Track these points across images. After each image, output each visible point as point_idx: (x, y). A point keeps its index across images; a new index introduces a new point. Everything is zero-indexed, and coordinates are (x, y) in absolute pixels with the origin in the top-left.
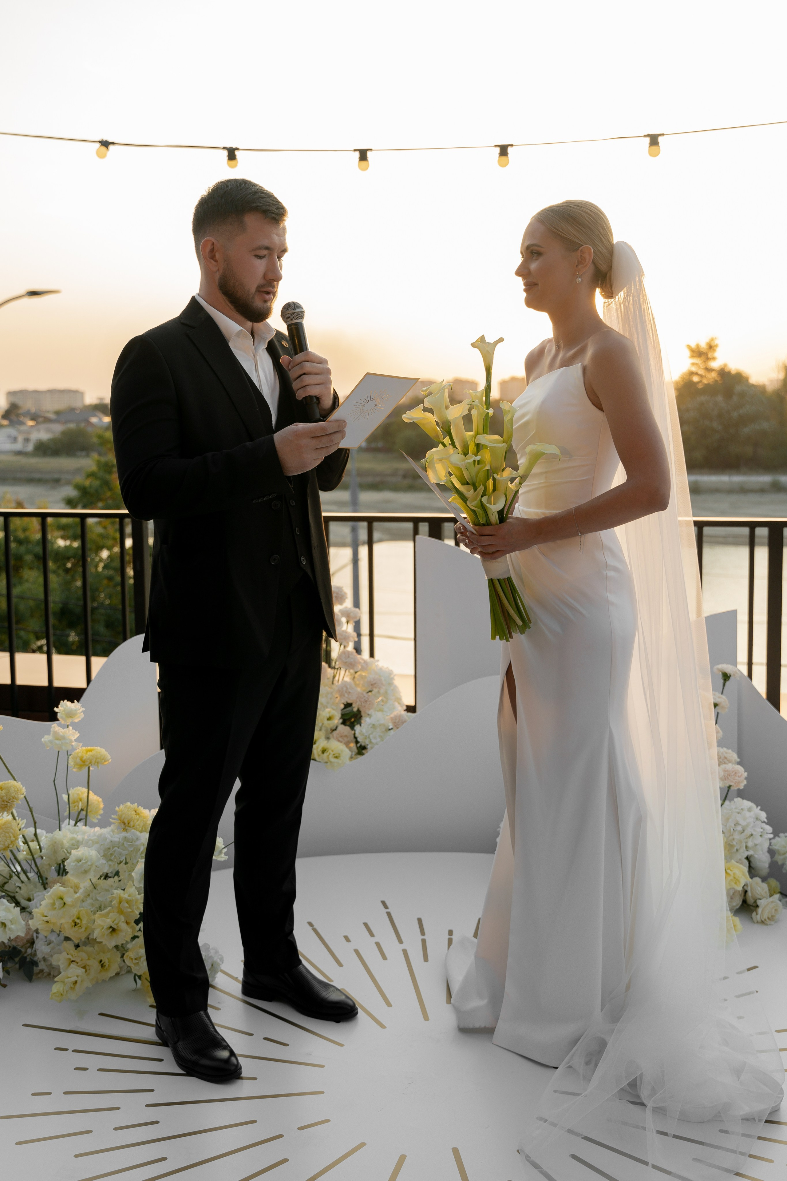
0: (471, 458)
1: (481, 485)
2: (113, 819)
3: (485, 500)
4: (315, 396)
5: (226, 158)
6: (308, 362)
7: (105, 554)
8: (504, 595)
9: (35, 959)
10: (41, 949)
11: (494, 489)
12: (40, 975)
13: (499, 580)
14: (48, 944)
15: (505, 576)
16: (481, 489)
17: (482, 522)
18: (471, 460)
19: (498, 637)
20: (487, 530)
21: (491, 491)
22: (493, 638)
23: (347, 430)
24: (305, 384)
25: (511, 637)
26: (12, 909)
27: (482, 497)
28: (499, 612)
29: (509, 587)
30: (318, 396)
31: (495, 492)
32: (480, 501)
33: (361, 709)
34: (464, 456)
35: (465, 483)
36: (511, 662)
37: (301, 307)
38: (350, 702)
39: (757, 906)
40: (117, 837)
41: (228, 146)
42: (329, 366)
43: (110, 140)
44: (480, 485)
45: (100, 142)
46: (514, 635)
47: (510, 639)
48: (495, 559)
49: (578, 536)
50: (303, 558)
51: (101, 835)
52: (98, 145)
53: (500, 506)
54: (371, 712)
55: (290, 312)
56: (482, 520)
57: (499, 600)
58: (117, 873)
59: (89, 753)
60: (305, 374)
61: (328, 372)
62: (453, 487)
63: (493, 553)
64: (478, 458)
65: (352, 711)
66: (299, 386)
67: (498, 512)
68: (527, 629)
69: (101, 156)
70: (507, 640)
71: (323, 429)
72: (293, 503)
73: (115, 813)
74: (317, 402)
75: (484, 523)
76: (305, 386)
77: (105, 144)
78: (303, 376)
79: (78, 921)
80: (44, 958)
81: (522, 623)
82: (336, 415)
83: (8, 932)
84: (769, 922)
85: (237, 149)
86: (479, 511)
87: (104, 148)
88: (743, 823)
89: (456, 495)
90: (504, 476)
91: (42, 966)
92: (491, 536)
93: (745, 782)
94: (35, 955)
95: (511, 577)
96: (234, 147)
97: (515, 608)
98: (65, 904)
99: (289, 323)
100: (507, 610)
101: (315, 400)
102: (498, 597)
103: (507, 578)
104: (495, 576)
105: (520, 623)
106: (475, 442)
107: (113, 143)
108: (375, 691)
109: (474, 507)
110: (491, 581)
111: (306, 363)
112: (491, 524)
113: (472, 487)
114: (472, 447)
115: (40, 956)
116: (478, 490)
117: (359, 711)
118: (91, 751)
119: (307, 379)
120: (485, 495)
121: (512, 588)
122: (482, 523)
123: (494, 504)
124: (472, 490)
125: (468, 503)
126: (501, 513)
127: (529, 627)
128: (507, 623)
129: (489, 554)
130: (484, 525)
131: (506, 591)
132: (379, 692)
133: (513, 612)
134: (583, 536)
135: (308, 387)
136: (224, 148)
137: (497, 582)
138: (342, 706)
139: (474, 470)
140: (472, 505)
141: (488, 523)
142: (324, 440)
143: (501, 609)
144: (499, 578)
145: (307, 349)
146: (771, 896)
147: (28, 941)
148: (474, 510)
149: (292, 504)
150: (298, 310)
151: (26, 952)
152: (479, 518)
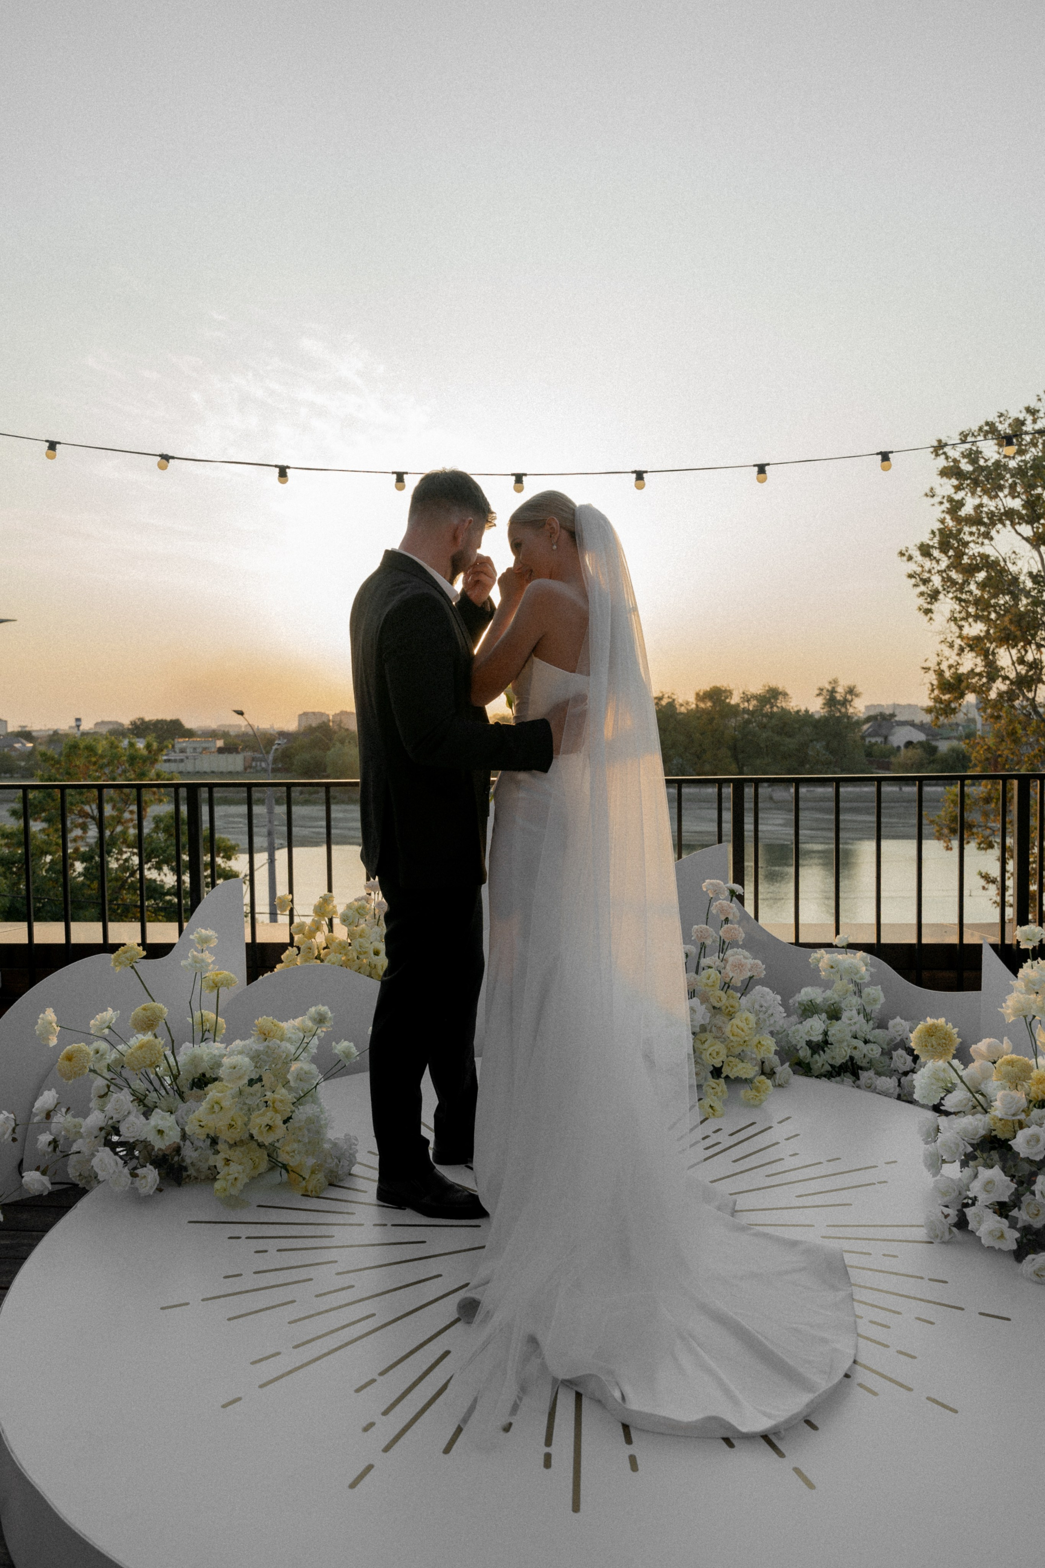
2: (253, 1030)
5: (277, 475)
7: (48, 858)
9: (184, 1164)
10: (189, 1154)
12: (187, 1180)
14: (196, 1150)
26: (168, 1118)
39: (774, 1073)
40: (261, 1047)
41: (280, 464)
43: (171, 454)
45: (160, 456)
51: (245, 1046)
52: (159, 458)
58: (260, 1079)
59: (219, 976)
69: (162, 467)
73: (255, 1026)
77: (166, 458)
79: (233, 1123)
80: (192, 1163)
83: (167, 1138)
84: (786, 1085)
85: (288, 467)
87: (164, 461)
88: (765, 1004)
91: (192, 1171)
93: (765, 972)
94: (183, 1160)
96: (285, 464)
98: (221, 1108)
107: (173, 458)
115: (188, 1161)
118: (220, 974)
136: (276, 466)
146: (782, 1065)
147: (174, 1150)
151: (172, 1159)
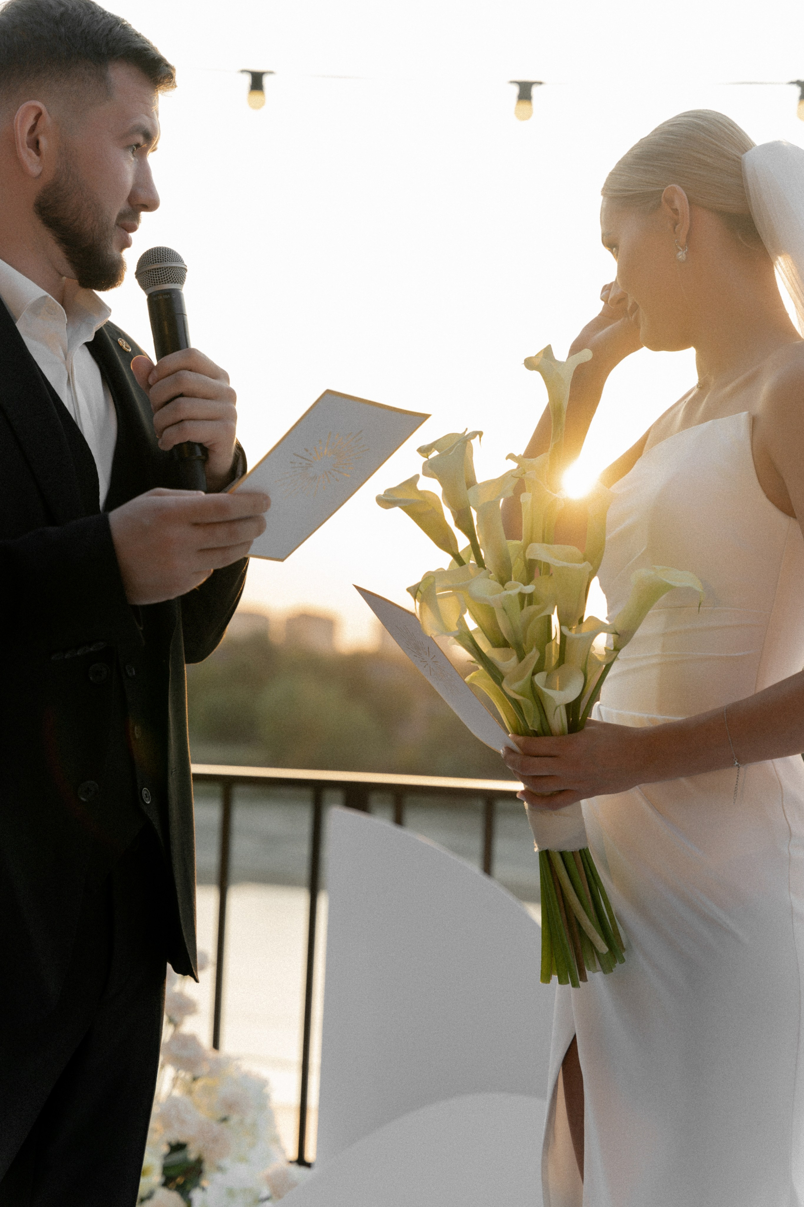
0: (515, 588)
1: (534, 650)
3: (540, 679)
4: (200, 445)
6: (191, 370)
8: (571, 888)
11: (562, 660)
13: (562, 854)
15: (576, 847)
16: (533, 656)
17: (532, 726)
18: (514, 592)
19: (555, 978)
20: (543, 745)
21: (554, 661)
22: (546, 978)
23: (270, 517)
24: (183, 416)
25: (584, 978)
27: (534, 674)
28: (561, 921)
29: (582, 869)
30: (206, 445)
31: (563, 666)
32: (529, 683)
33: (205, 1156)
34: (498, 585)
35: (500, 643)
36: (575, 1036)
37: (177, 258)
38: (182, 1139)
42: (233, 385)
44: (532, 649)
46: (588, 973)
47: (581, 983)
48: (555, 807)
49: (732, 766)
50: (145, 791)
53: (571, 693)
54: (226, 1162)
55: (158, 266)
56: (533, 724)
57: (560, 897)
60: (181, 395)
61: (231, 396)
62: (473, 647)
63: (553, 795)
64: (529, 589)
65: (185, 1160)
66: (170, 420)
67: (568, 706)
68: (618, 964)
70: (575, 985)
71: (221, 508)
72: (131, 671)
74: (204, 458)
75: (536, 730)
76: (182, 421)
78: (178, 400)
81: (607, 949)
82: (242, 485)
86: (527, 703)
89: (481, 668)
90: (583, 631)
92: (550, 759)
95: (587, 849)
97: (595, 919)
99: (152, 290)
100: (577, 919)
101: (199, 453)
102: (559, 891)
103: (580, 851)
104: (555, 844)
105: (603, 948)
106: (525, 557)
108: (235, 1119)
109: (516, 693)
110: (545, 856)
111: (187, 372)
112: (551, 732)
113: (515, 652)
114: (518, 566)
116: (528, 657)
117: (199, 1162)
119: (188, 407)
120: (542, 670)
121: (589, 873)
122: (531, 728)
123: (560, 690)
124: (514, 659)
125: (504, 685)
126: (572, 708)
127: (623, 960)
128: (576, 948)
129: (543, 797)
130: (536, 734)
131: (577, 879)
132: (242, 1122)
133: (589, 923)
134: (742, 769)
135: (187, 424)
137: (559, 857)
138: (165, 1149)
139: (519, 617)
140: (512, 688)
141: (545, 731)
142: (221, 532)
143: (564, 916)
144: (563, 849)
145: (187, 345)
148: (515, 700)
149: (130, 674)
150: (174, 265)
152: (526, 718)
